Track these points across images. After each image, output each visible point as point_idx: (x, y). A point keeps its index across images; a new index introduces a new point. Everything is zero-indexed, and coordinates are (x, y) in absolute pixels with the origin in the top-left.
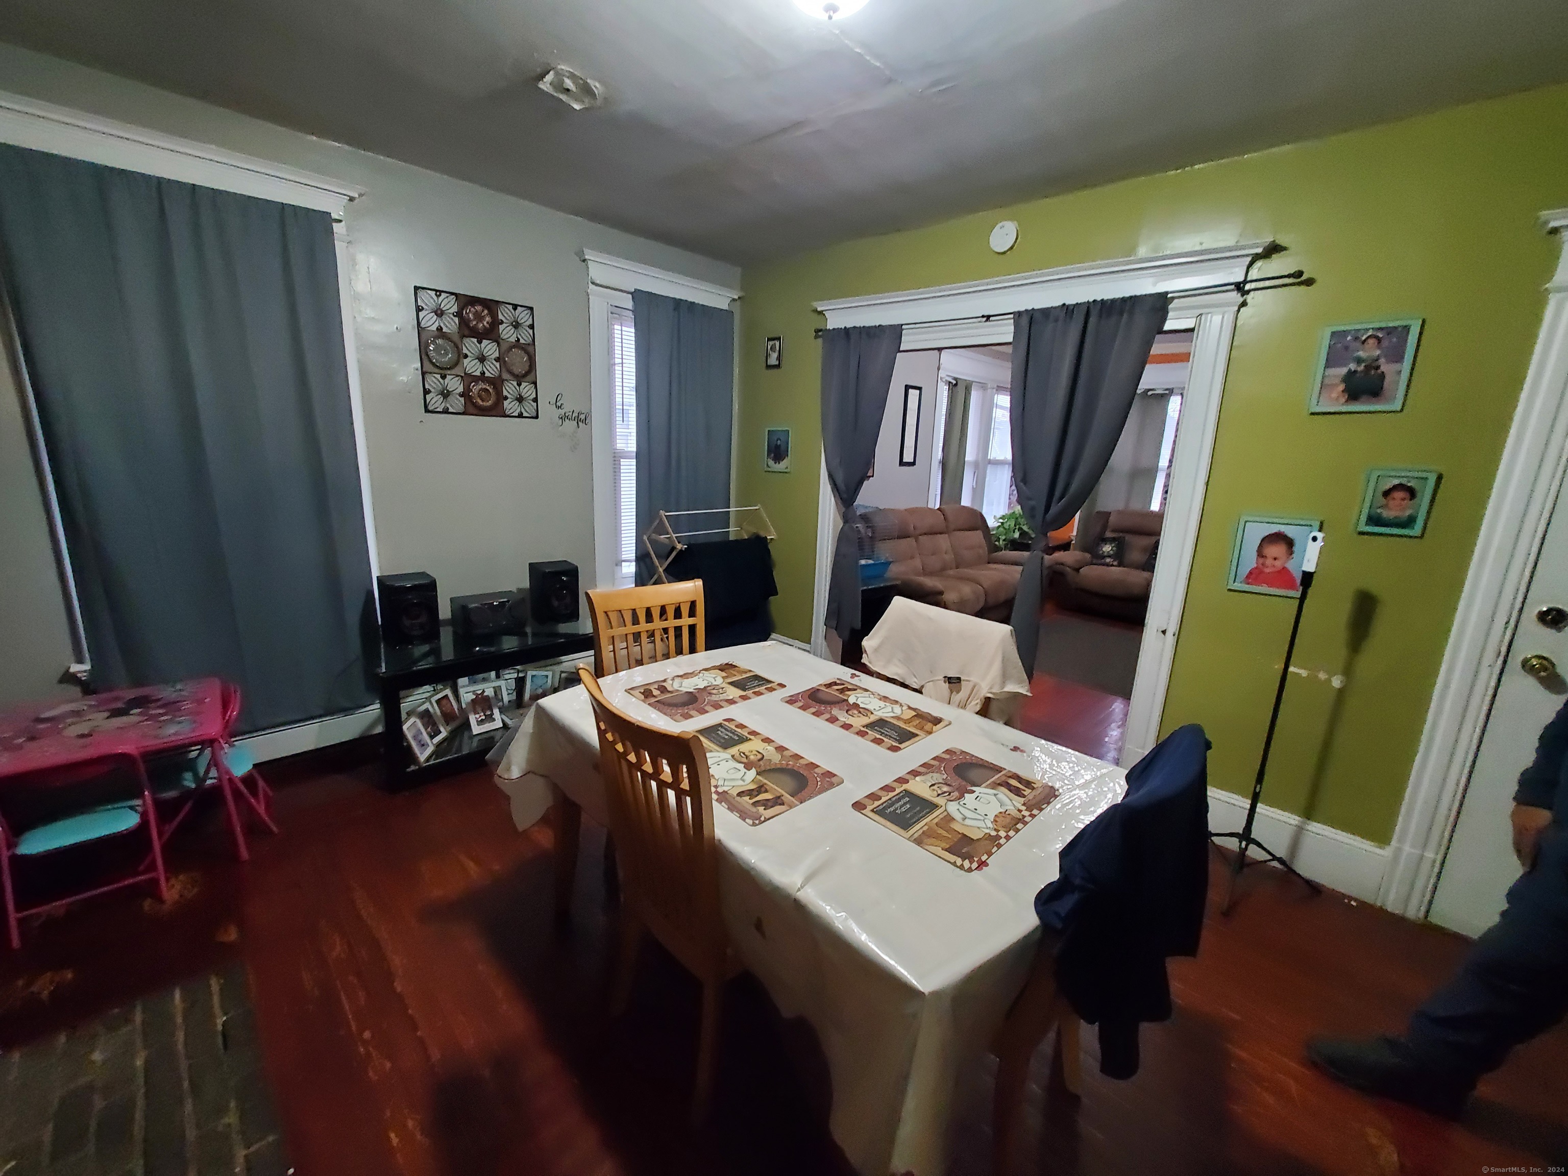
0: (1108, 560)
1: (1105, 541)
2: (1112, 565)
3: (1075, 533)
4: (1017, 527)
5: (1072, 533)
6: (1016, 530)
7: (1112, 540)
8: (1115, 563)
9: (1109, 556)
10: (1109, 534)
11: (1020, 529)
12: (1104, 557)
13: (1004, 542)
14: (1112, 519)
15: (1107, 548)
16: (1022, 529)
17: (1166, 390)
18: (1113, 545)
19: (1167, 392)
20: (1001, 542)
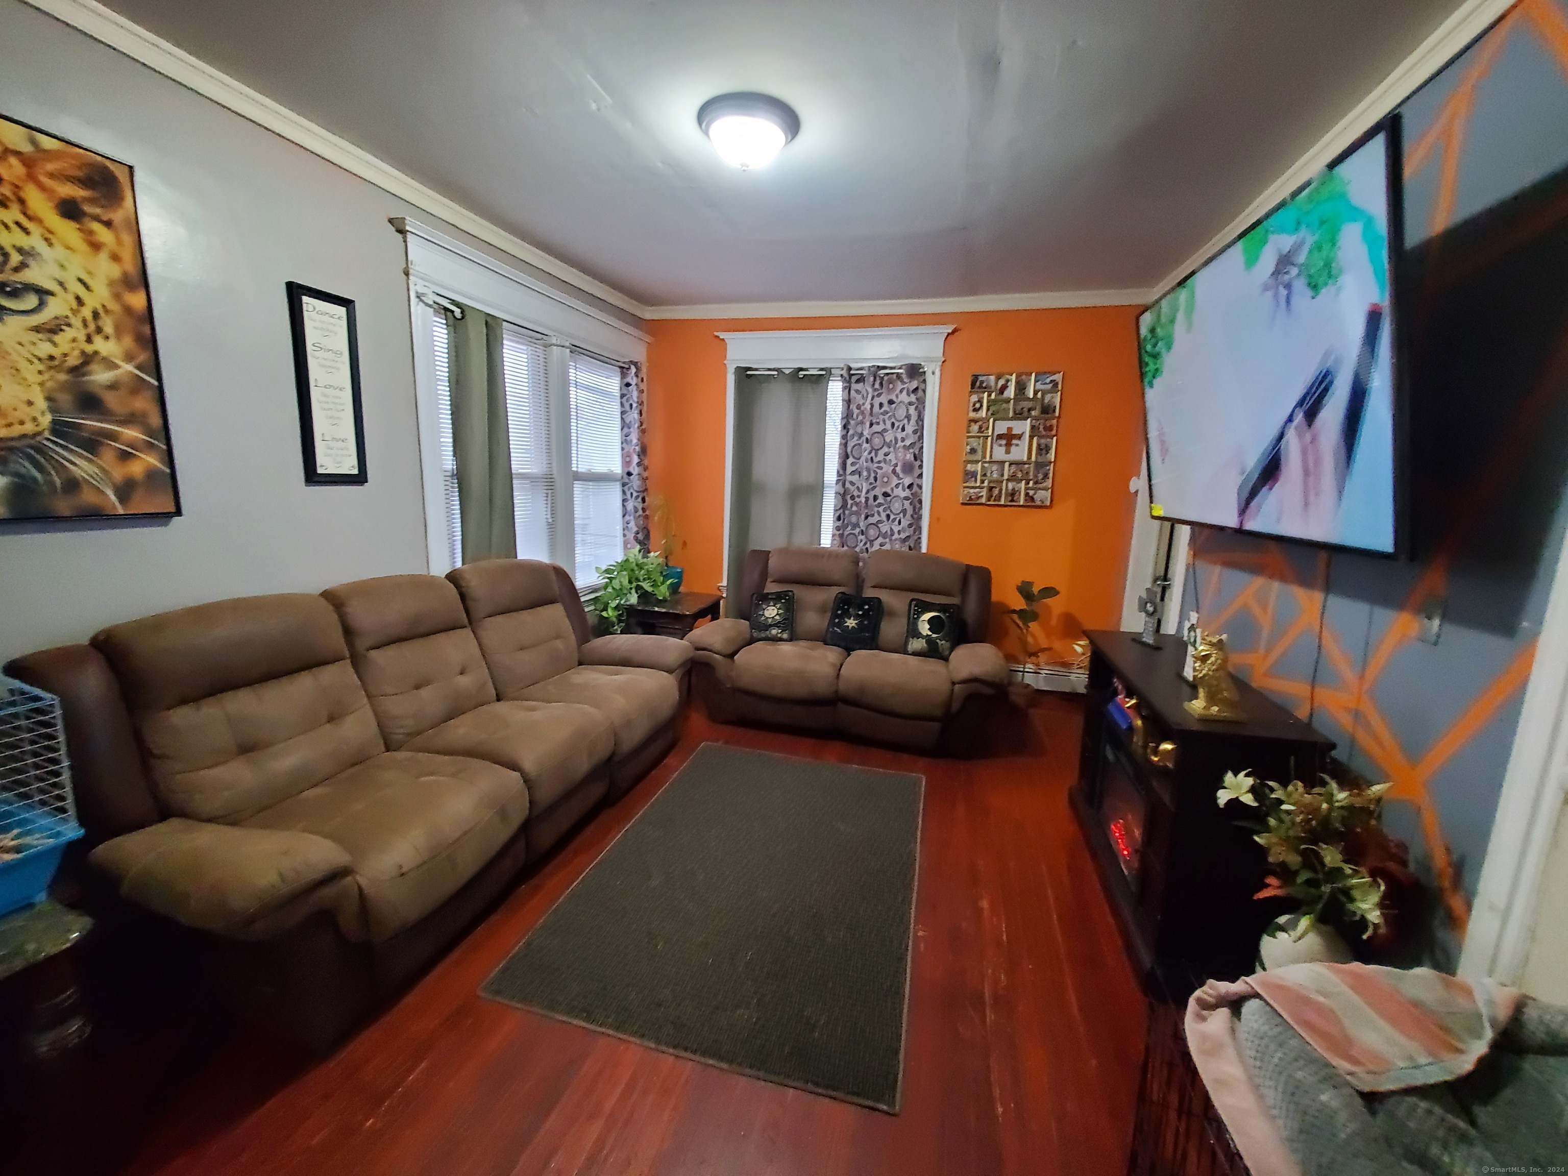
0: (774, 632)
1: (765, 598)
2: (781, 640)
3: (725, 583)
4: (634, 584)
5: (721, 581)
6: (633, 591)
7: (777, 598)
8: (785, 636)
9: (777, 625)
10: (771, 588)
11: (638, 588)
12: (768, 627)
13: (616, 613)
14: (772, 562)
15: (771, 612)
16: (642, 588)
17: (822, 369)
18: (778, 606)
19: (823, 373)
20: (610, 610)
